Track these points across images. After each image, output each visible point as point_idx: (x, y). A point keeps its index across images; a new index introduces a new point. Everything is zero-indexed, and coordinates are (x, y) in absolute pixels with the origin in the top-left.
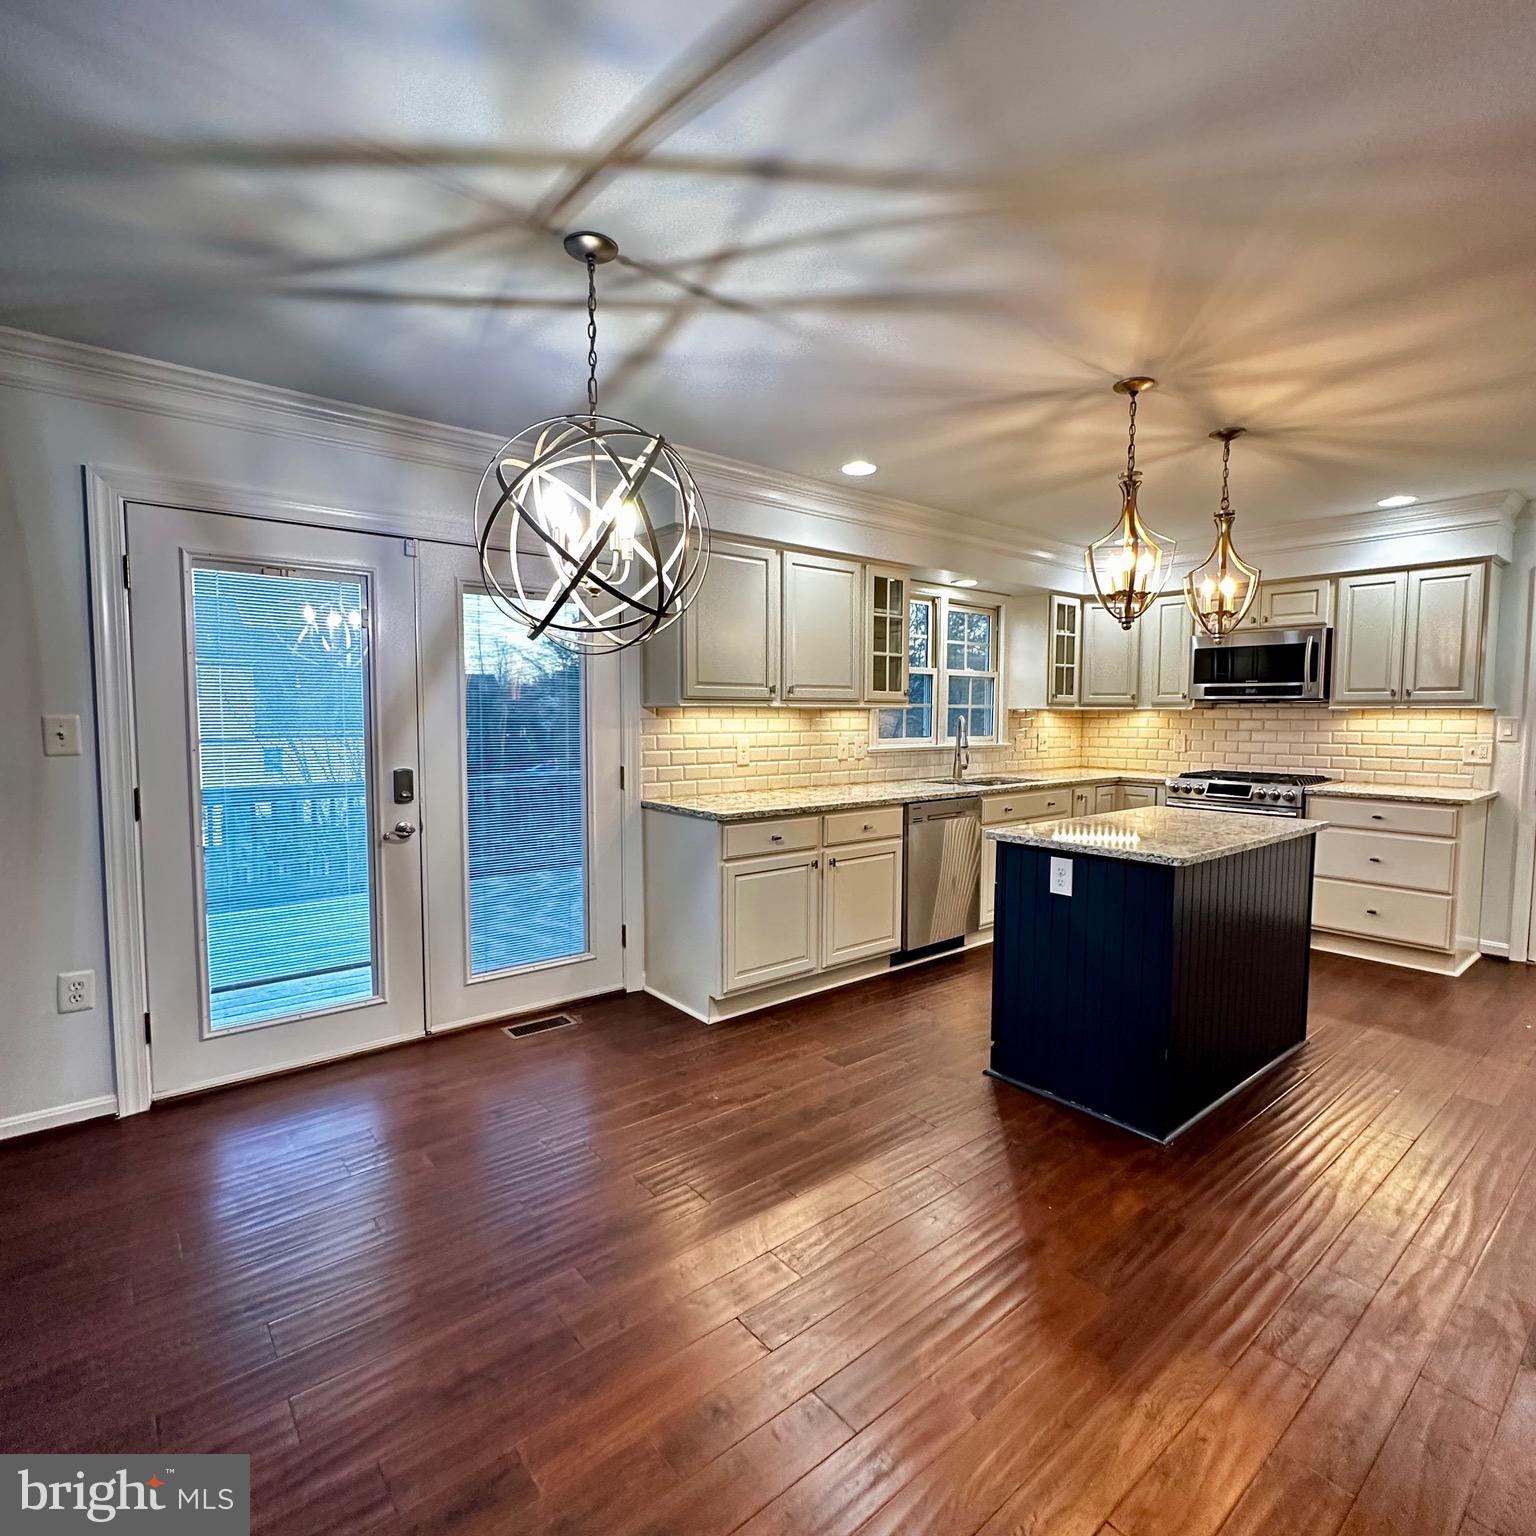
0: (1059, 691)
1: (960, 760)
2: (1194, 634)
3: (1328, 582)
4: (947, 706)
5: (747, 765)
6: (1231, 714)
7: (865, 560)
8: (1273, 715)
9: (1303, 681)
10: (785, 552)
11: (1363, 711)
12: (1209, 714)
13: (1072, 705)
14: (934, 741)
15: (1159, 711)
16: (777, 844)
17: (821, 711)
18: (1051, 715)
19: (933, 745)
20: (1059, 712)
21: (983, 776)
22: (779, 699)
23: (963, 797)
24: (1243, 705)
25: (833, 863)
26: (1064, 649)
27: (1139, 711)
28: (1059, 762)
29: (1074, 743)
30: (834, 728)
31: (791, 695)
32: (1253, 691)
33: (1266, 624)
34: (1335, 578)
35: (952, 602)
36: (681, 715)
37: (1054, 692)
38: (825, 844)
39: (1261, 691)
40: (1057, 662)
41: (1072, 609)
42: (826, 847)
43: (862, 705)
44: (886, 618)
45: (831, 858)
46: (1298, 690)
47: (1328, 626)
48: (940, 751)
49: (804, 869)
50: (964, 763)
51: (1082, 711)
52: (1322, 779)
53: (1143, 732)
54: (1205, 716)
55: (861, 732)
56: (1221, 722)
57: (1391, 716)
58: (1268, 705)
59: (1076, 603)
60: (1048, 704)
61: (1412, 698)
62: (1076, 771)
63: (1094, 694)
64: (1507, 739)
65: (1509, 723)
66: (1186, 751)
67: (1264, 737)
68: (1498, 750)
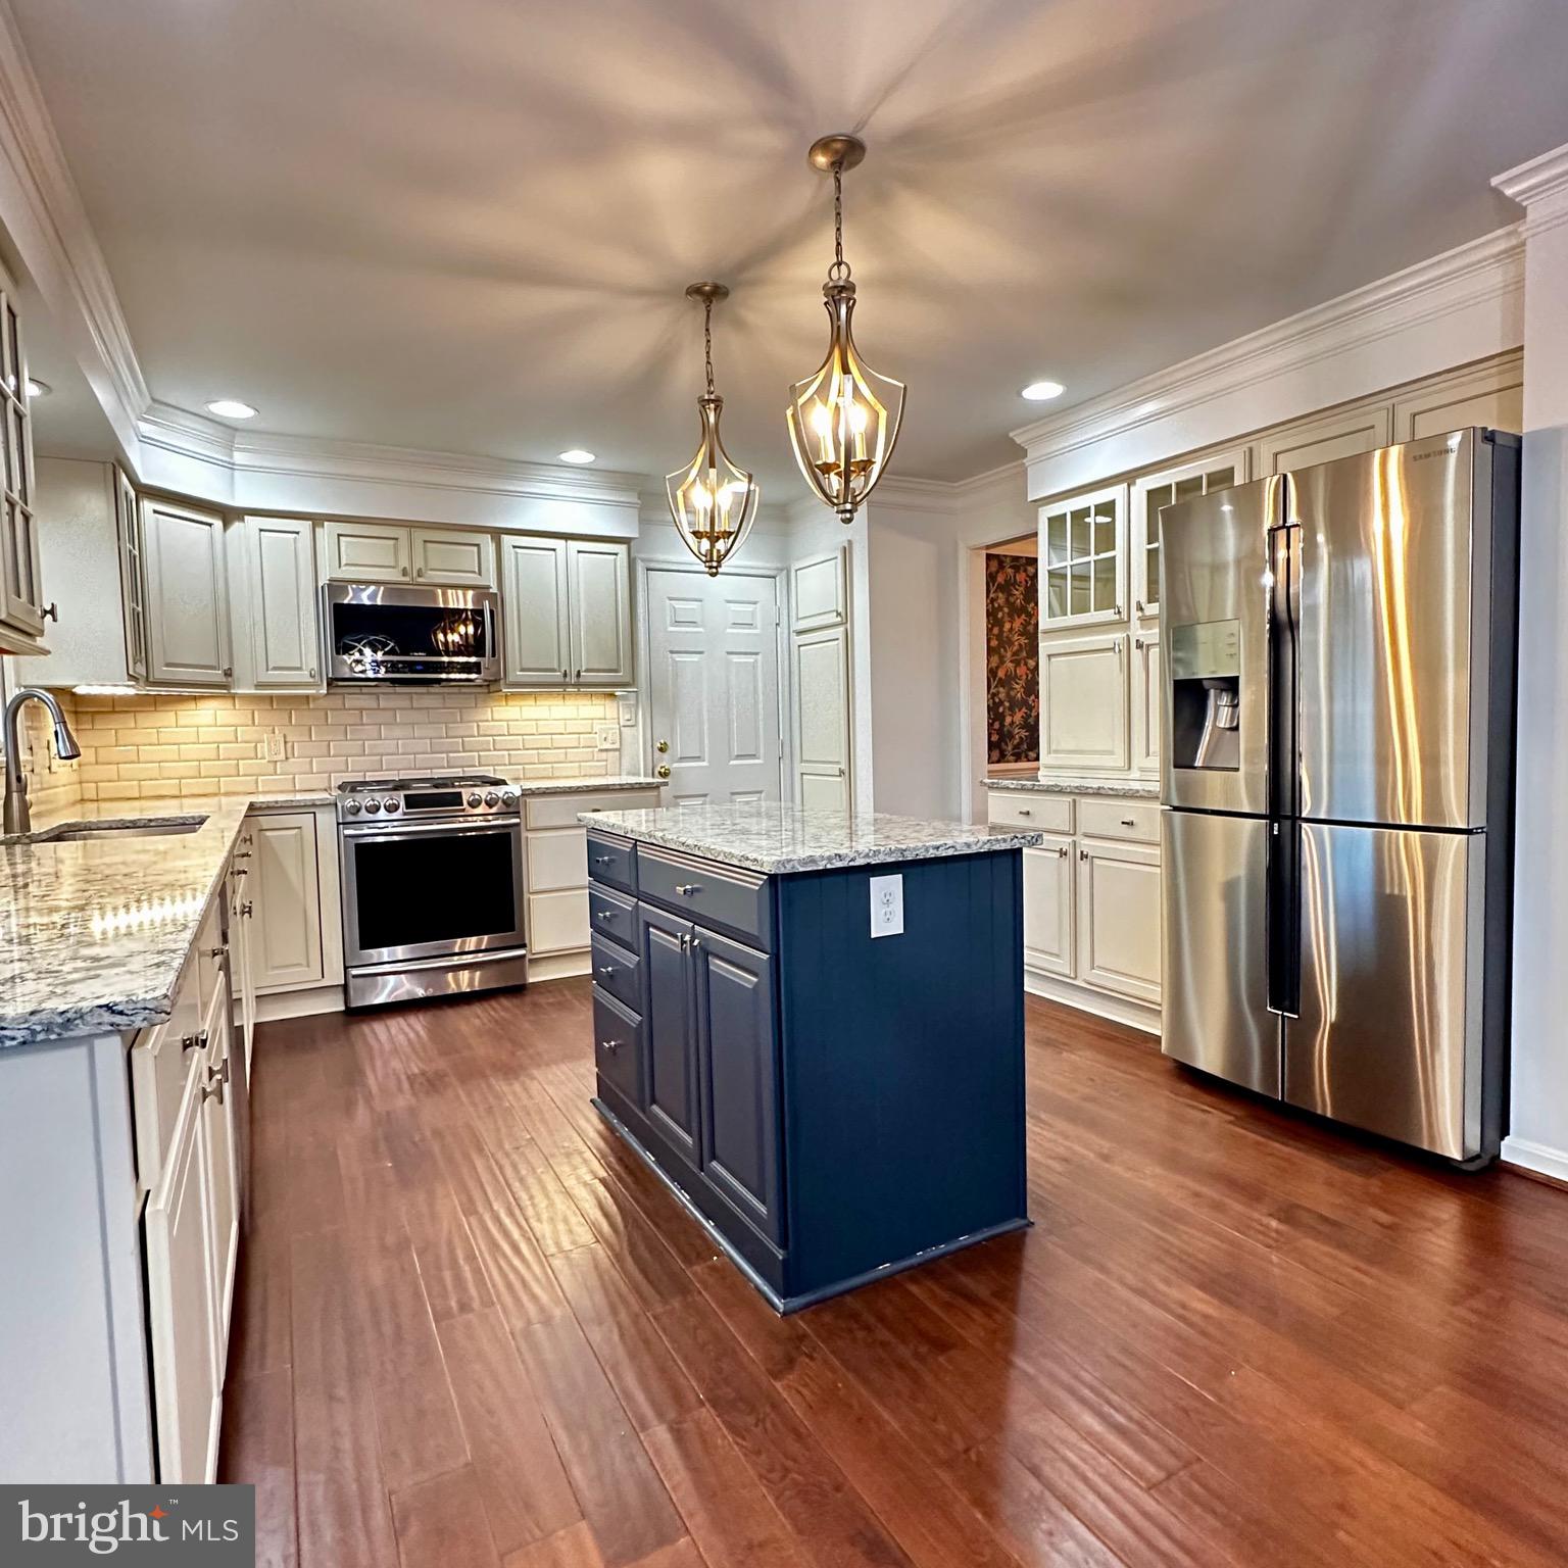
2: (317, 581)
3: (488, 536)
9: (484, 656)
27: (226, 695)
33: (420, 579)
34: (497, 533)
37: (133, 655)
46: (477, 667)
47: (493, 591)
54: (311, 706)
57: (561, 702)
59: (132, 494)
61: (581, 680)
63: (168, 665)
64: (629, 723)
65: (629, 706)
66: (287, 758)
67: (398, 732)
68: (623, 735)
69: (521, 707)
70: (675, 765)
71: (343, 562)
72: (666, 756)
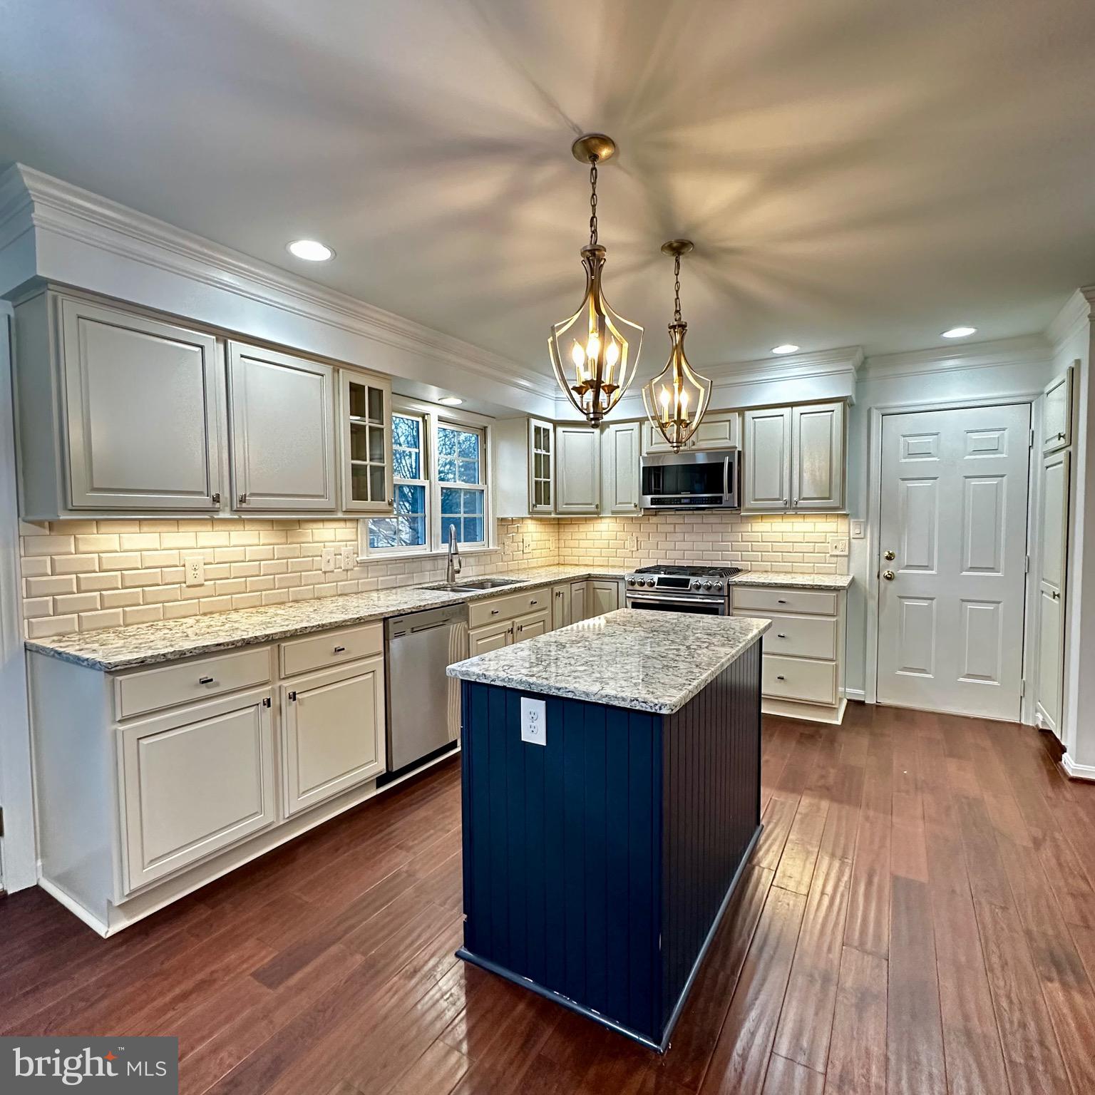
0: (538, 501)
1: (452, 565)
2: (641, 455)
3: (737, 414)
4: (440, 515)
5: (202, 585)
6: (670, 520)
7: (339, 364)
8: (699, 521)
9: (723, 492)
10: (229, 341)
11: (762, 516)
12: (654, 520)
13: (550, 513)
14: (429, 549)
15: (616, 518)
16: (208, 687)
17: (299, 521)
18: (534, 522)
19: (428, 552)
20: (540, 520)
21: (474, 579)
22: (228, 509)
23: (449, 605)
24: (677, 512)
25: (293, 697)
26: (541, 465)
27: (603, 517)
28: (541, 562)
29: (552, 545)
30: (316, 539)
31: (244, 505)
32: (687, 501)
33: (693, 447)
34: (741, 411)
35: (441, 419)
36: (95, 531)
37: (534, 502)
38: (283, 676)
39: (693, 501)
40: (536, 477)
41: (546, 431)
42: (284, 679)
43: (340, 515)
44: (365, 426)
45: (290, 691)
46: (719, 500)
47: (738, 449)
48: (435, 557)
49: (252, 710)
50: (456, 567)
51: (559, 519)
52: (736, 571)
53: (605, 535)
54: (651, 521)
55: (348, 543)
56: (662, 526)
57: (780, 520)
58: (695, 512)
59: (550, 426)
60: (529, 513)
61: (798, 506)
62: (555, 569)
63: (566, 504)
64: (858, 536)
65: (858, 524)
66: (638, 550)
67: (694, 537)
68: (852, 545)
69: (772, 523)
70: (901, 571)
71: (653, 442)
72: (892, 563)
